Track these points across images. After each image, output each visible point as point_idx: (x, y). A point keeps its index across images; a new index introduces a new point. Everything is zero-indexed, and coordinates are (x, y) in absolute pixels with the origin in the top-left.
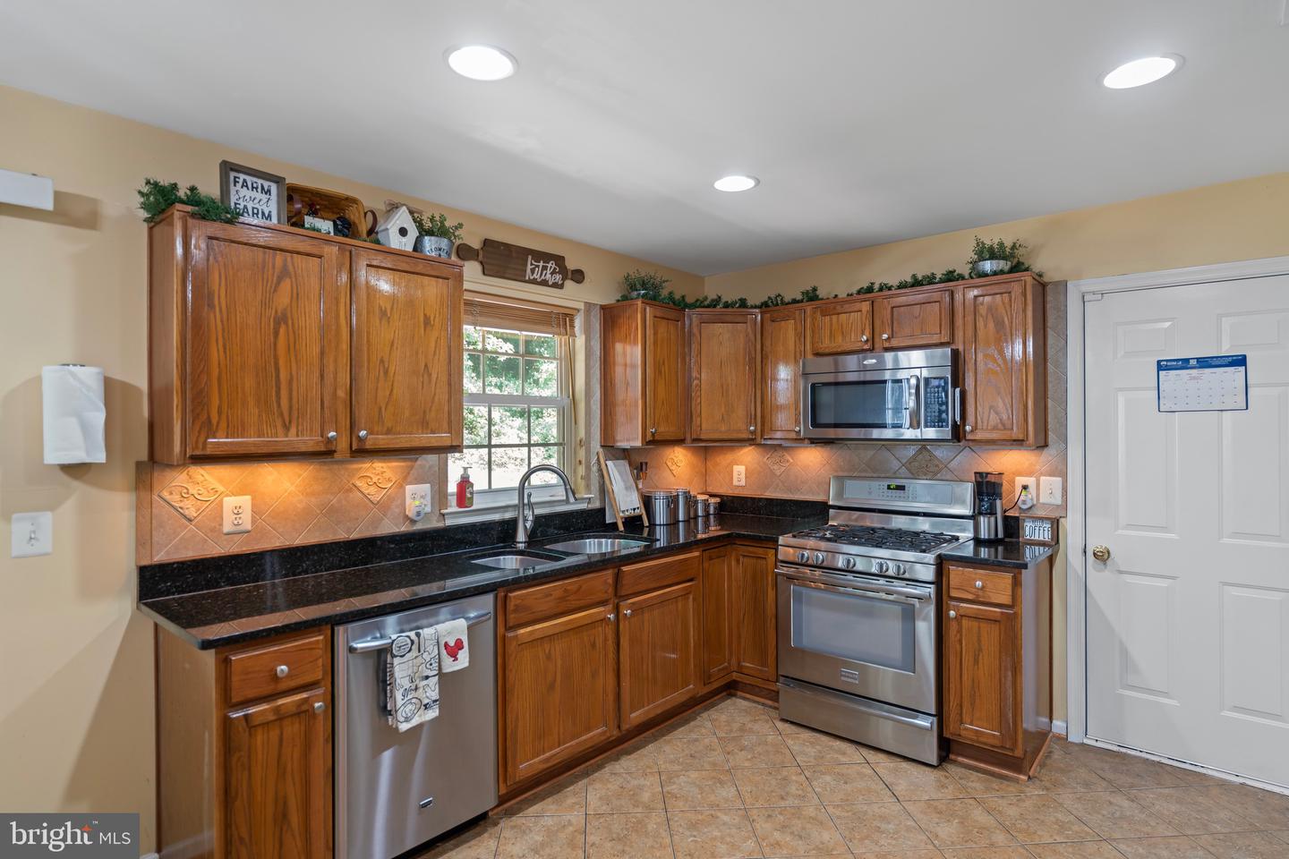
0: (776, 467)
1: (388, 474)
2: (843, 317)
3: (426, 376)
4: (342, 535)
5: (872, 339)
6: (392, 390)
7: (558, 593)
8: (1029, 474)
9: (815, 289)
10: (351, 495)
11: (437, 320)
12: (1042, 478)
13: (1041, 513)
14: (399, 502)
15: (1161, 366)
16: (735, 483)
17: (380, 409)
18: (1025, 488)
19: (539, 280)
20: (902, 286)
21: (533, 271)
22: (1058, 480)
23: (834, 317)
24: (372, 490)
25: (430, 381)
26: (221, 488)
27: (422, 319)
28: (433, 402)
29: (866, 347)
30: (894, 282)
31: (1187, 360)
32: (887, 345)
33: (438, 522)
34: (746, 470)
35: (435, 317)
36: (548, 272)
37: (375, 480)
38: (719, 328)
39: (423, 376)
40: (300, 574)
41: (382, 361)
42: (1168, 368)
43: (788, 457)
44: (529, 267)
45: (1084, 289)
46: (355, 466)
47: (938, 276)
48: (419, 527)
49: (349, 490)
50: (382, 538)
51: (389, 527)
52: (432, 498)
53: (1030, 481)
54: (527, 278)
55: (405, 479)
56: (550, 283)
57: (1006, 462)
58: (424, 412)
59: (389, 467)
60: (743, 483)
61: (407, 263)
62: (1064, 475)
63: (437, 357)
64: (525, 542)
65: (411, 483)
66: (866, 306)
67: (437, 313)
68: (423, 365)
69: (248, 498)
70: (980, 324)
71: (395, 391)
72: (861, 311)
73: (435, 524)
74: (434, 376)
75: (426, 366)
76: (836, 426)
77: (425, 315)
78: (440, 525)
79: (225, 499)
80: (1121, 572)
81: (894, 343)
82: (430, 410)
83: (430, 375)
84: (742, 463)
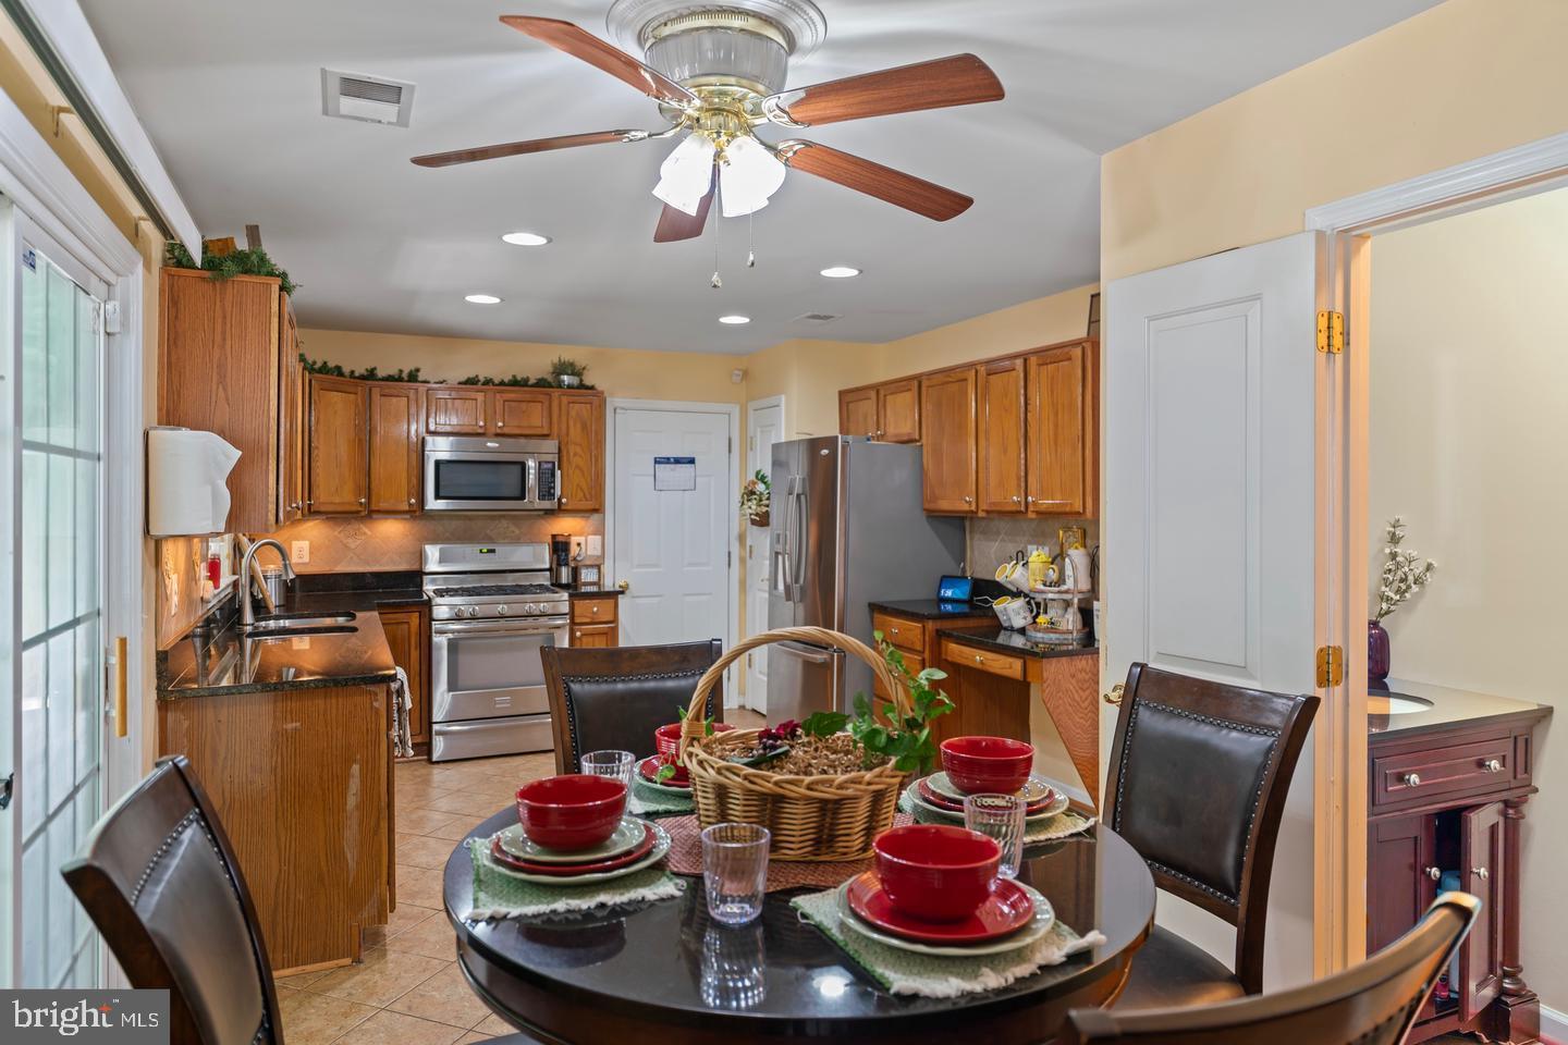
0: (350, 540)
5: (486, 423)
8: (581, 535)
9: (416, 370)
12: (590, 537)
13: (588, 563)
15: (657, 461)
16: (296, 560)
18: (579, 544)
20: (502, 383)
22: (599, 538)
29: (482, 430)
30: (497, 379)
31: (668, 459)
32: (500, 431)
34: (311, 544)
42: (660, 463)
45: (617, 405)
47: (532, 381)
53: (581, 539)
57: (564, 525)
60: (306, 559)
62: (603, 534)
66: (478, 397)
70: (571, 423)
72: (476, 400)
80: (634, 597)
81: (507, 430)
84: (304, 539)
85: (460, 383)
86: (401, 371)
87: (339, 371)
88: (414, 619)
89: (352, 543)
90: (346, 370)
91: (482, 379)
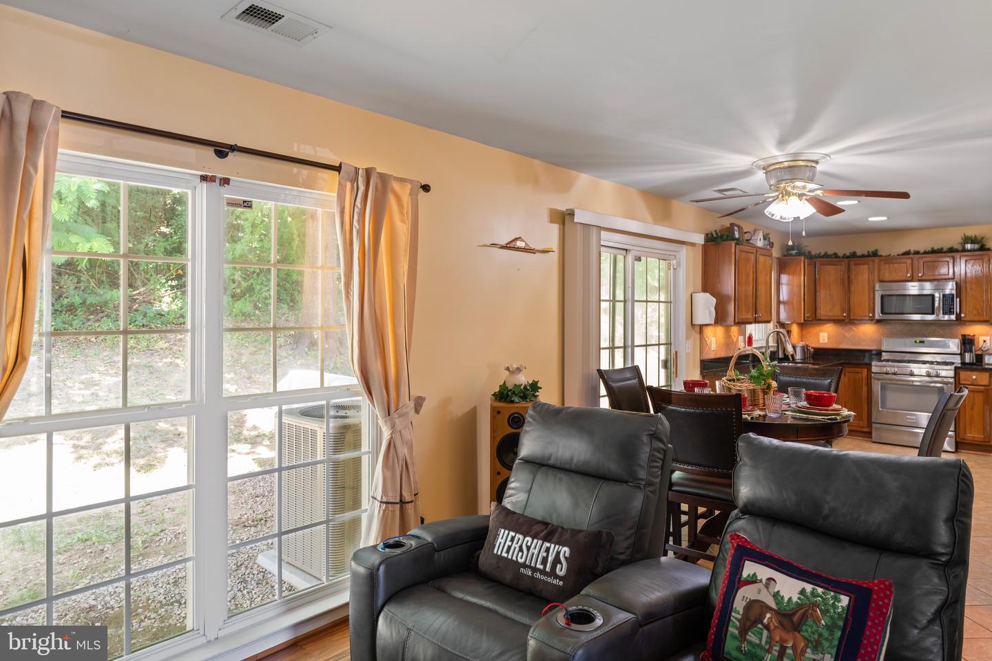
0: (846, 333)
2: (895, 265)
5: (912, 275)
9: (876, 251)
16: (821, 341)
20: (925, 253)
23: (891, 265)
29: (909, 279)
30: (922, 251)
32: (920, 278)
34: (828, 335)
38: (829, 268)
43: (854, 328)
60: (826, 341)
66: (909, 261)
72: (907, 263)
76: (895, 314)
81: (924, 278)
84: (825, 332)
85: (898, 255)
86: (869, 252)
87: (836, 256)
88: (865, 371)
89: (848, 335)
90: (841, 254)
91: (912, 251)
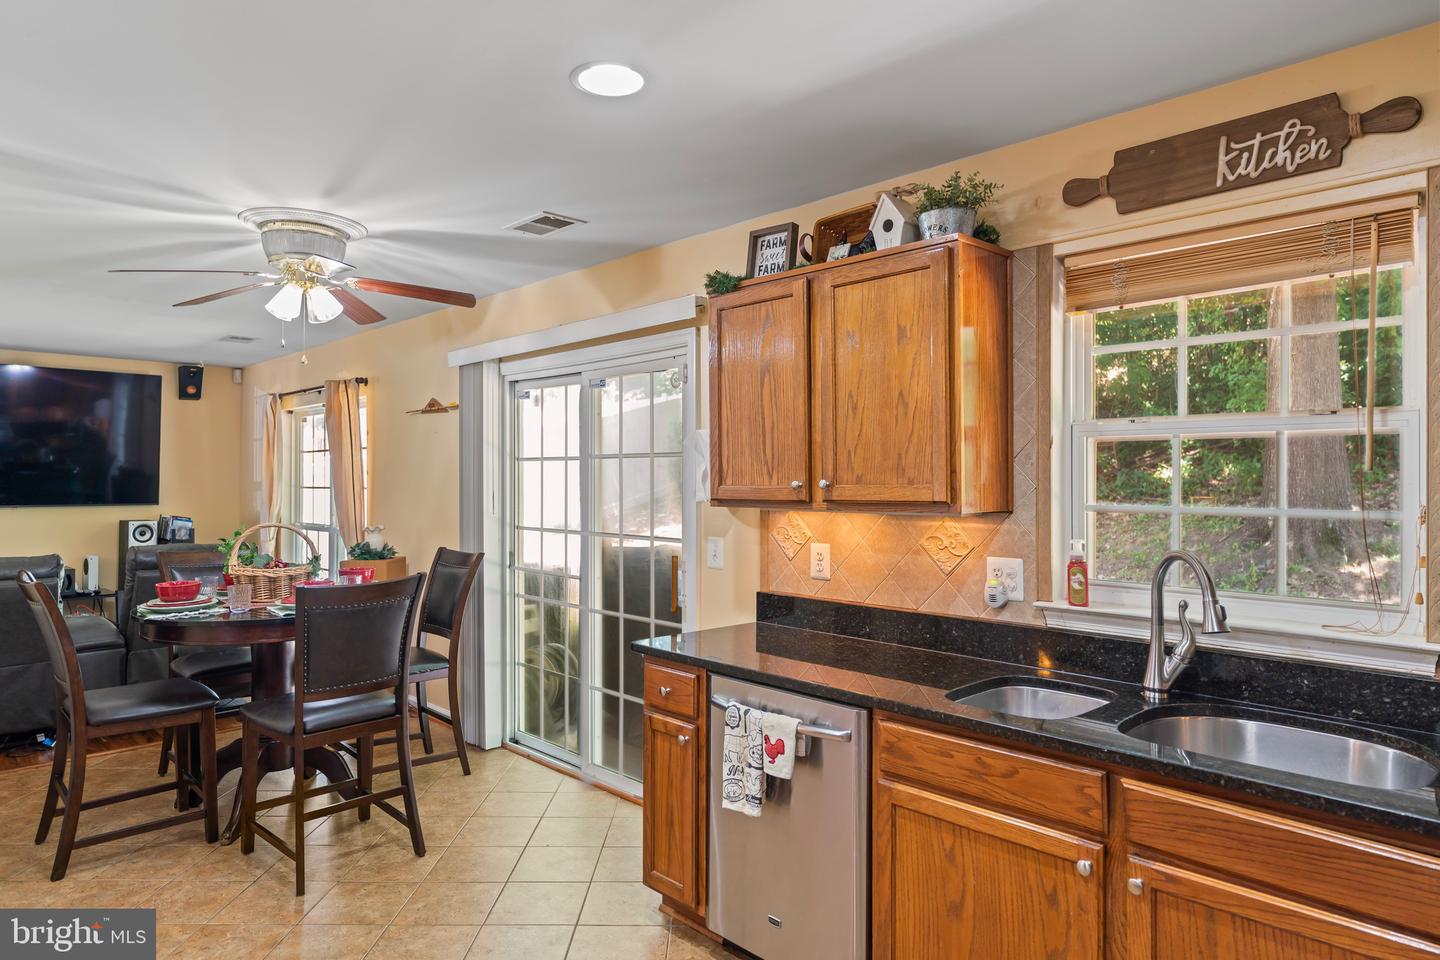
1: (964, 537)
3: (900, 408)
4: (908, 604)
6: (861, 430)
7: (963, 759)
10: (920, 558)
11: (915, 328)
14: (977, 577)
17: (849, 452)
19: (1254, 175)
21: (1232, 165)
24: (943, 556)
25: (906, 414)
26: (809, 534)
27: (895, 333)
28: (910, 441)
33: (1035, 617)
35: (912, 325)
36: (1281, 147)
37: (946, 543)
39: (897, 409)
40: (863, 636)
41: (850, 396)
44: (1223, 159)
46: (924, 523)
48: (1006, 617)
49: (917, 553)
50: (948, 619)
51: (962, 608)
52: (1026, 581)
54: (1219, 183)
55: (985, 548)
56: (1290, 168)
58: (900, 455)
59: (964, 529)
61: (873, 267)
63: (915, 379)
64: (1161, 691)
65: (994, 554)
67: (916, 318)
68: (897, 393)
69: (828, 546)
71: (864, 431)
73: (1029, 619)
74: (912, 406)
75: (901, 394)
77: (899, 326)
78: (1039, 623)
79: (813, 545)
82: (907, 452)
83: (906, 405)
